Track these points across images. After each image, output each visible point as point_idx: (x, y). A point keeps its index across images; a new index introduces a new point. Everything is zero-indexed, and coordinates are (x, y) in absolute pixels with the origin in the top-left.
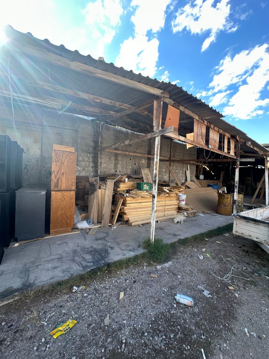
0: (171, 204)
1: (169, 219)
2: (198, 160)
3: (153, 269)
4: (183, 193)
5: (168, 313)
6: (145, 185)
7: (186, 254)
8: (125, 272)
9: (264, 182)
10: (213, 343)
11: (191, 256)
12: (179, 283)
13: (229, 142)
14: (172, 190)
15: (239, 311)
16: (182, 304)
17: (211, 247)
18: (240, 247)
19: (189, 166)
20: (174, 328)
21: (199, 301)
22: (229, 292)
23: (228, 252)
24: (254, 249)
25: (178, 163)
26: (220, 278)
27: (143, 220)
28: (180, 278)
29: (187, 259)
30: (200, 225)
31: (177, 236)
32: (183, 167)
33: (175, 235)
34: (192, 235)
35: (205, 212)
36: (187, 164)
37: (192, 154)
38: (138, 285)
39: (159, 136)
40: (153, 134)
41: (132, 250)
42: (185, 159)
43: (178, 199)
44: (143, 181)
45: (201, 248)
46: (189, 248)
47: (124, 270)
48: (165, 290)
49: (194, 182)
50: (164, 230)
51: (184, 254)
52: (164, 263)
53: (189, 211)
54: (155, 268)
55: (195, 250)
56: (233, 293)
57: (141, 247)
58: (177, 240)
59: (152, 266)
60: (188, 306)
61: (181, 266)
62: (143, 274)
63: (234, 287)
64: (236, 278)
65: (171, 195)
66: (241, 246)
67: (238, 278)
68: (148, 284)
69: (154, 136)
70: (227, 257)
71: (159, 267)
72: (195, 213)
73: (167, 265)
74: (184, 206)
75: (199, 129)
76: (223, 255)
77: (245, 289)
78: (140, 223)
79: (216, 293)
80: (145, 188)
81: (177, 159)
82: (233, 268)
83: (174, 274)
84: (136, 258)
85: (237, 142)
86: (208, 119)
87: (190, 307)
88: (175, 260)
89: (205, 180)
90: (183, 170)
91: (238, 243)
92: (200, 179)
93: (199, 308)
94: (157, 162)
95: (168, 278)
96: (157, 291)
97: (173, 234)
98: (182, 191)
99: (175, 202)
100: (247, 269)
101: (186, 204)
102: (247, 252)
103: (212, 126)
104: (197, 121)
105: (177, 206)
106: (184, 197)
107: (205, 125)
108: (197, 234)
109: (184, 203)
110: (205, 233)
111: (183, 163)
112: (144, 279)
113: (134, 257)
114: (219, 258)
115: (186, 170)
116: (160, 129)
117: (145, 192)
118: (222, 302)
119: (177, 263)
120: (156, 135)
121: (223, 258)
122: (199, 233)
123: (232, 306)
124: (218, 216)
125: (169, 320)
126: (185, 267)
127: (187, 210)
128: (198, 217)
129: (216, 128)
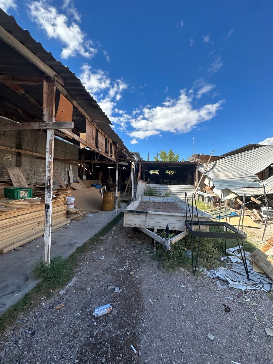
0: (59, 210)
1: (59, 228)
2: (80, 161)
3: (56, 298)
4: (71, 195)
5: (91, 338)
6: (22, 192)
7: (87, 261)
8: (11, 331)
9: (131, 180)
10: (136, 331)
11: (92, 260)
12: (90, 297)
13: (111, 147)
14: (59, 194)
15: (142, 289)
16: (101, 316)
17: (106, 244)
18: (126, 236)
19: (71, 166)
20: (103, 350)
21: (114, 301)
22: (131, 278)
23: (120, 243)
24: (134, 234)
25: (59, 162)
26: (122, 270)
27: (22, 240)
28: (90, 290)
29: (90, 266)
30: (92, 226)
31: (74, 245)
32: (65, 167)
33: (71, 245)
34: (89, 238)
35: (93, 211)
36: (69, 163)
37: (74, 154)
38: (40, 334)
39: (52, 129)
40: (43, 124)
41: (16, 290)
42: (67, 158)
43: (66, 203)
44: (12, 185)
45: (99, 248)
46: (89, 254)
47: (8, 329)
48: (79, 314)
49: (78, 182)
50: (56, 244)
51: (86, 262)
52: (67, 284)
53: (79, 214)
54: (58, 296)
55: (94, 253)
56: (134, 277)
57: (29, 279)
58: (76, 249)
59: (53, 295)
60: (107, 314)
61: (86, 277)
62: (43, 314)
63: (133, 271)
64: (132, 263)
65: (58, 200)
66: (126, 234)
67: (133, 262)
68: (55, 322)
69: (45, 128)
70: (121, 247)
71: (62, 292)
72: (84, 215)
73: (71, 284)
74: (73, 210)
75: (90, 130)
76: (117, 247)
77: (139, 268)
78: (16, 245)
79: (124, 285)
80: (21, 196)
81: (58, 158)
82: (128, 256)
83: (82, 289)
84: (27, 298)
85: (116, 147)
86: (98, 122)
87: (109, 313)
88: (78, 273)
89: (87, 180)
90: (65, 170)
91: (124, 233)
92: (83, 180)
93: (116, 309)
94: (50, 162)
95: (77, 298)
96: (69, 322)
97: (69, 244)
98: (69, 194)
99: (63, 207)
100: (135, 252)
101: (75, 207)
102: (131, 238)
103: (100, 130)
104: (89, 121)
105: (65, 212)
106: (72, 200)
107: (95, 127)
108: (93, 235)
109: (72, 206)
110: (99, 232)
111: (65, 163)
112: (47, 320)
113: (23, 299)
114: (116, 252)
115: (69, 170)
116: (53, 121)
117: (22, 201)
118: (130, 290)
119: (81, 275)
120: (48, 127)
121: (118, 250)
122: (94, 234)
123: (137, 288)
124: (104, 213)
125: (94, 345)
126: (91, 275)
127: (76, 213)
128: (88, 218)
129: (103, 133)
